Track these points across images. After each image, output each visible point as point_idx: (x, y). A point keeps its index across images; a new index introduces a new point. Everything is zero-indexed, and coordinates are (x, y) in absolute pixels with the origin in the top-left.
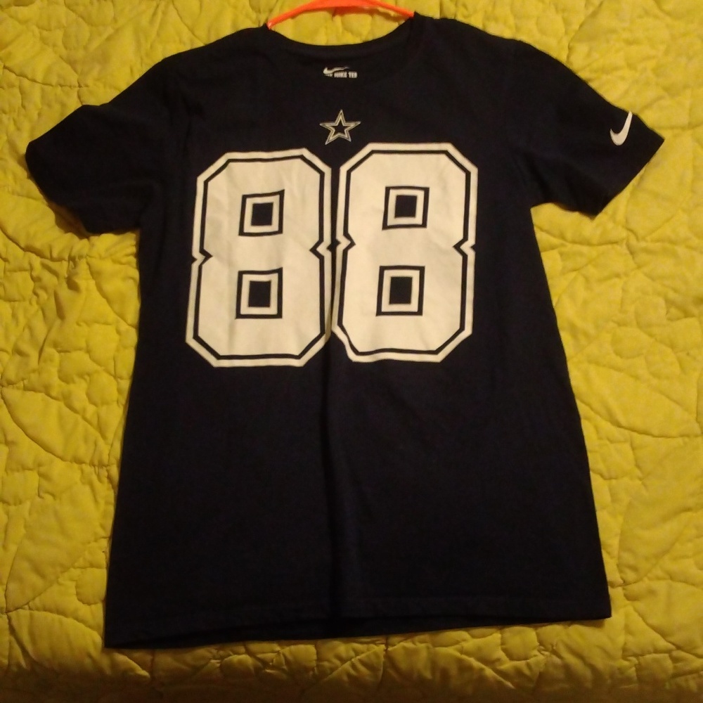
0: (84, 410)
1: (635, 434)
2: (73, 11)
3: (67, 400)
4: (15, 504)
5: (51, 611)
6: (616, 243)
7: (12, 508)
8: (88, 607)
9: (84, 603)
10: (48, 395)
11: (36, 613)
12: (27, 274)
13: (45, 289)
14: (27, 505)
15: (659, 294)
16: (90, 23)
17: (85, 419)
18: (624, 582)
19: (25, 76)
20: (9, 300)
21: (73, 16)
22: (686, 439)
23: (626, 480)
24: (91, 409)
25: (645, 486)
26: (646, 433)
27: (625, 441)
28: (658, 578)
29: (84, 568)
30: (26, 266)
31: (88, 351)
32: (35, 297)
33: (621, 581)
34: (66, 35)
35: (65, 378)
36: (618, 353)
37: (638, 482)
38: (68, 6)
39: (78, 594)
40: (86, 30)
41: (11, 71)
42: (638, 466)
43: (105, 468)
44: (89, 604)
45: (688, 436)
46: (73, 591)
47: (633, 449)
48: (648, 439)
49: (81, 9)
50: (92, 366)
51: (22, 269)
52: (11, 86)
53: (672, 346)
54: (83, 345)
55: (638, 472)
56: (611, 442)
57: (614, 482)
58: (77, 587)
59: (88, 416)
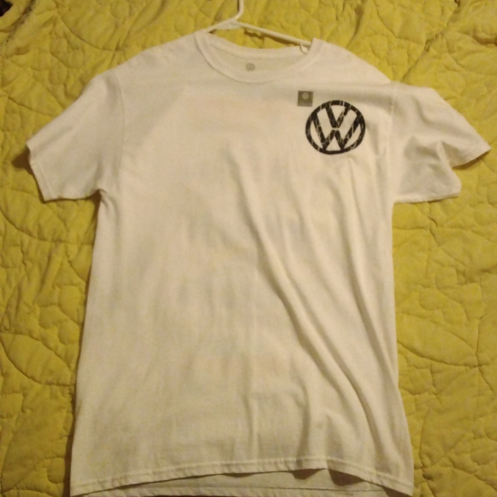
0: (57, 348)
1: (434, 362)
2: (55, 57)
3: (44, 341)
4: (7, 418)
5: (31, 489)
6: (423, 228)
7: (5, 420)
8: (55, 484)
9: (52, 482)
10: (32, 337)
11: (21, 491)
12: (19, 249)
13: (31, 260)
14: (15, 417)
15: (452, 266)
16: (68, 66)
17: (56, 354)
18: (424, 465)
19: (24, 105)
20: (5, 266)
21: (56, 60)
22: (468, 368)
23: (426, 394)
24: (61, 346)
25: (438, 398)
26: (441, 361)
27: (426, 367)
28: (446, 466)
29: (53, 458)
30: (18, 242)
31: (60, 305)
32: (23, 266)
33: (422, 465)
34: (51, 74)
35: (43, 325)
36: (423, 306)
37: (434, 396)
38: (53, 54)
39: (49, 476)
40: (64, 70)
41: (14, 101)
42: (434, 385)
43: (67, 388)
44: (56, 483)
45: (469, 366)
46: (46, 474)
47: (432, 373)
48: (442, 366)
49: (61, 55)
50: (62, 316)
51: (15, 245)
52: (14, 112)
53: (461, 302)
54: (56, 301)
55: (434, 389)
56: (417, 368)
57: (417, 396)
58: (49, 471)
59: (59, 351)
